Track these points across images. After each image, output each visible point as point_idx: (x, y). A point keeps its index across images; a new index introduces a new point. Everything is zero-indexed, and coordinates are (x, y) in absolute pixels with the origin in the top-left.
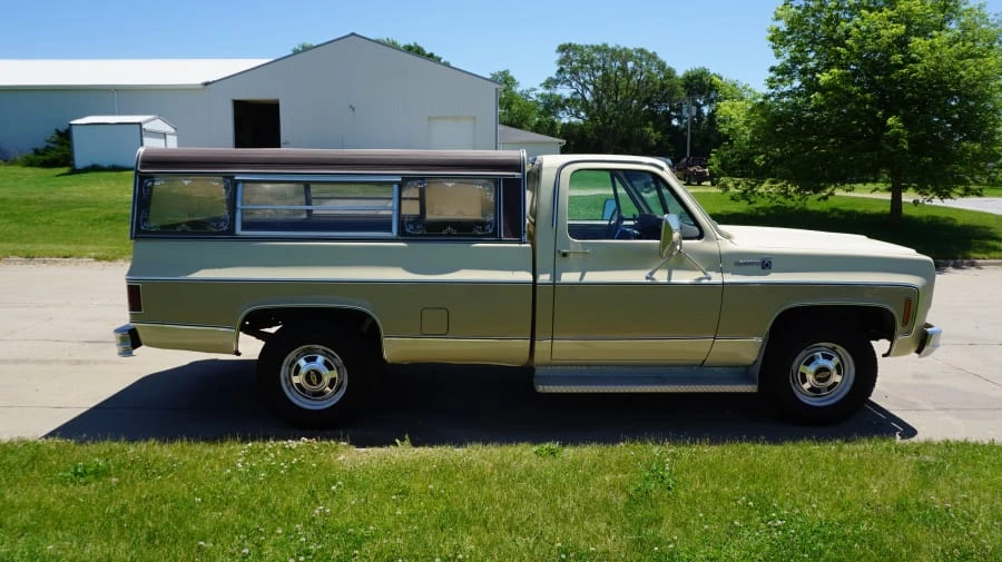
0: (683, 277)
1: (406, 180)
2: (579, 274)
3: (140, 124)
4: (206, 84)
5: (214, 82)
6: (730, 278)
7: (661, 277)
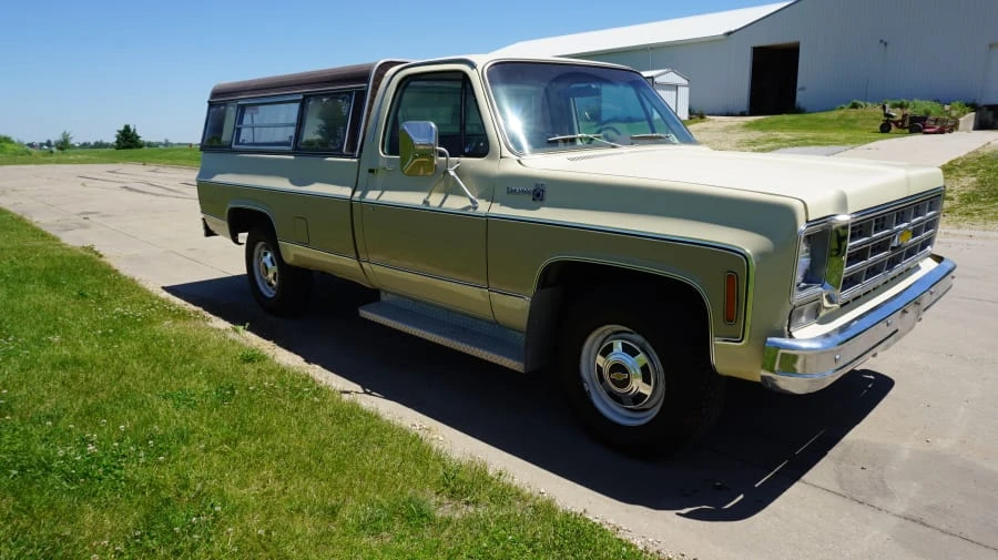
0: (455, 204)
1: (307, 97)
2: (379, 192)
3: (652, 78)
4: (729, 34)
5: (736, 31)
6: (498, 210)
7: (435, 200)
